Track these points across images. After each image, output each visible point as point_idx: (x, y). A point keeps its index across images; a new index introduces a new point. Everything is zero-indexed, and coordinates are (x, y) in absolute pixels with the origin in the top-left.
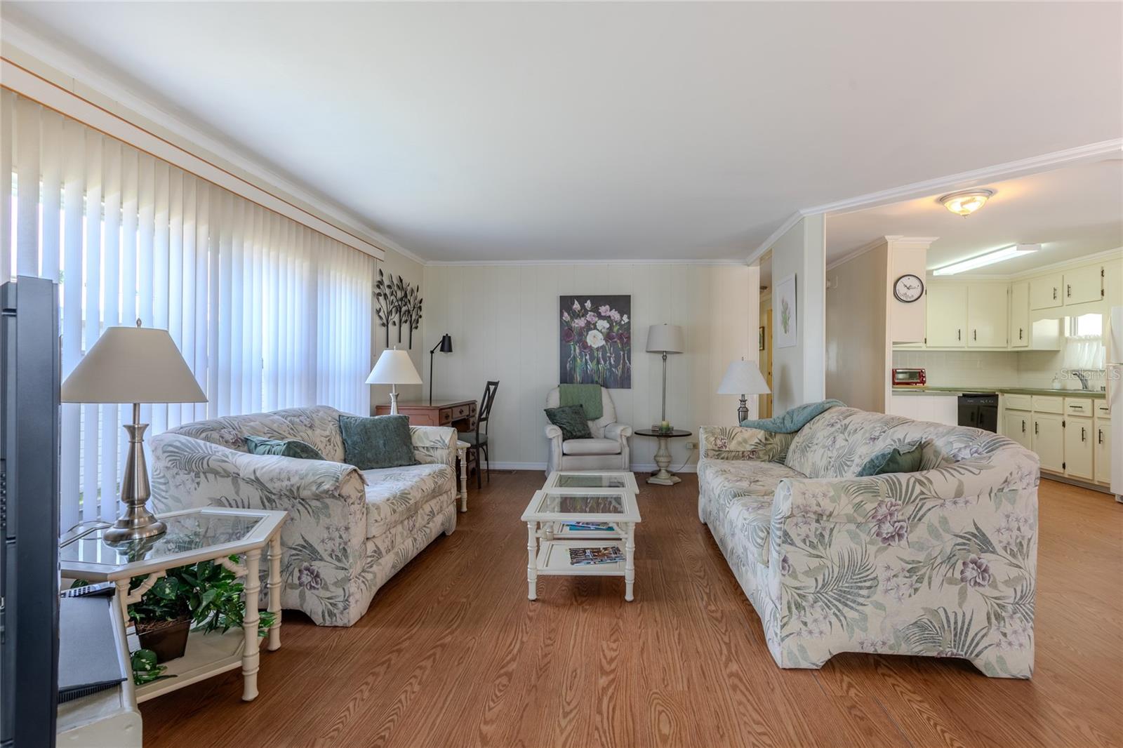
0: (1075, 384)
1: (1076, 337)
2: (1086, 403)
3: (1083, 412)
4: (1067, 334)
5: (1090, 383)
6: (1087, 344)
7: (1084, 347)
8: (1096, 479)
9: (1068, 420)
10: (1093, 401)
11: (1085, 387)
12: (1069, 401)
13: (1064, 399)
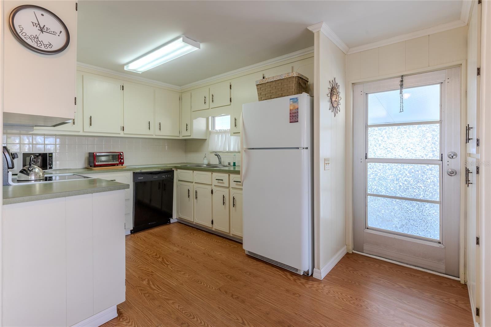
0: (214, 161)
1: (214, 130)
2: (225, 176)
3: (223, 183)
4: (210, 129)
5: (222, 160)
6: (220, 135)
7: (219, 136)
8: (232, 233)
9: (215, 189)
10: (229, 175)
11: (220, 162)
12: (216, 175)
13: (212, 174)
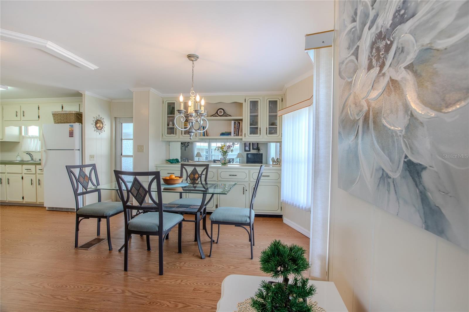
0: (27, 158)
1: (27, 136)
2: (32, 167)
3: (31, 171)
4: (23, 134)
5: (34, 158)
6: (33, 140)
7: (31, 141)
8: (38, 201)
9: (24, 176)
10: (36, 166)
11: (32, 159)
12: (25, 167)
13: (22, 166)
